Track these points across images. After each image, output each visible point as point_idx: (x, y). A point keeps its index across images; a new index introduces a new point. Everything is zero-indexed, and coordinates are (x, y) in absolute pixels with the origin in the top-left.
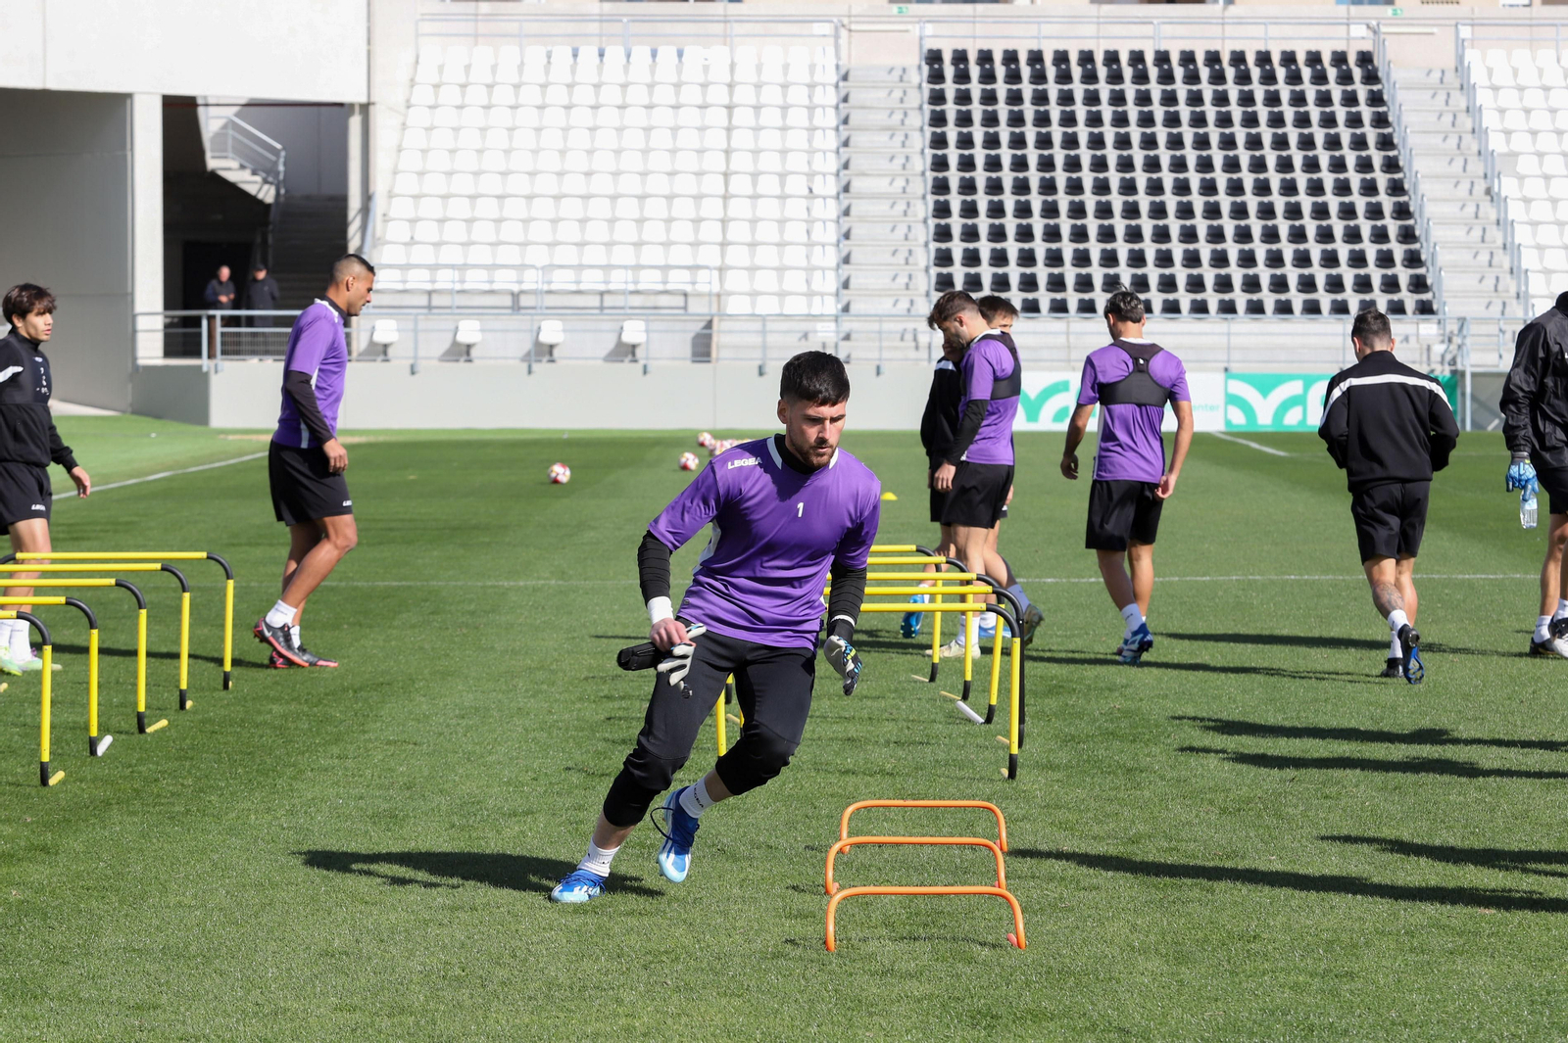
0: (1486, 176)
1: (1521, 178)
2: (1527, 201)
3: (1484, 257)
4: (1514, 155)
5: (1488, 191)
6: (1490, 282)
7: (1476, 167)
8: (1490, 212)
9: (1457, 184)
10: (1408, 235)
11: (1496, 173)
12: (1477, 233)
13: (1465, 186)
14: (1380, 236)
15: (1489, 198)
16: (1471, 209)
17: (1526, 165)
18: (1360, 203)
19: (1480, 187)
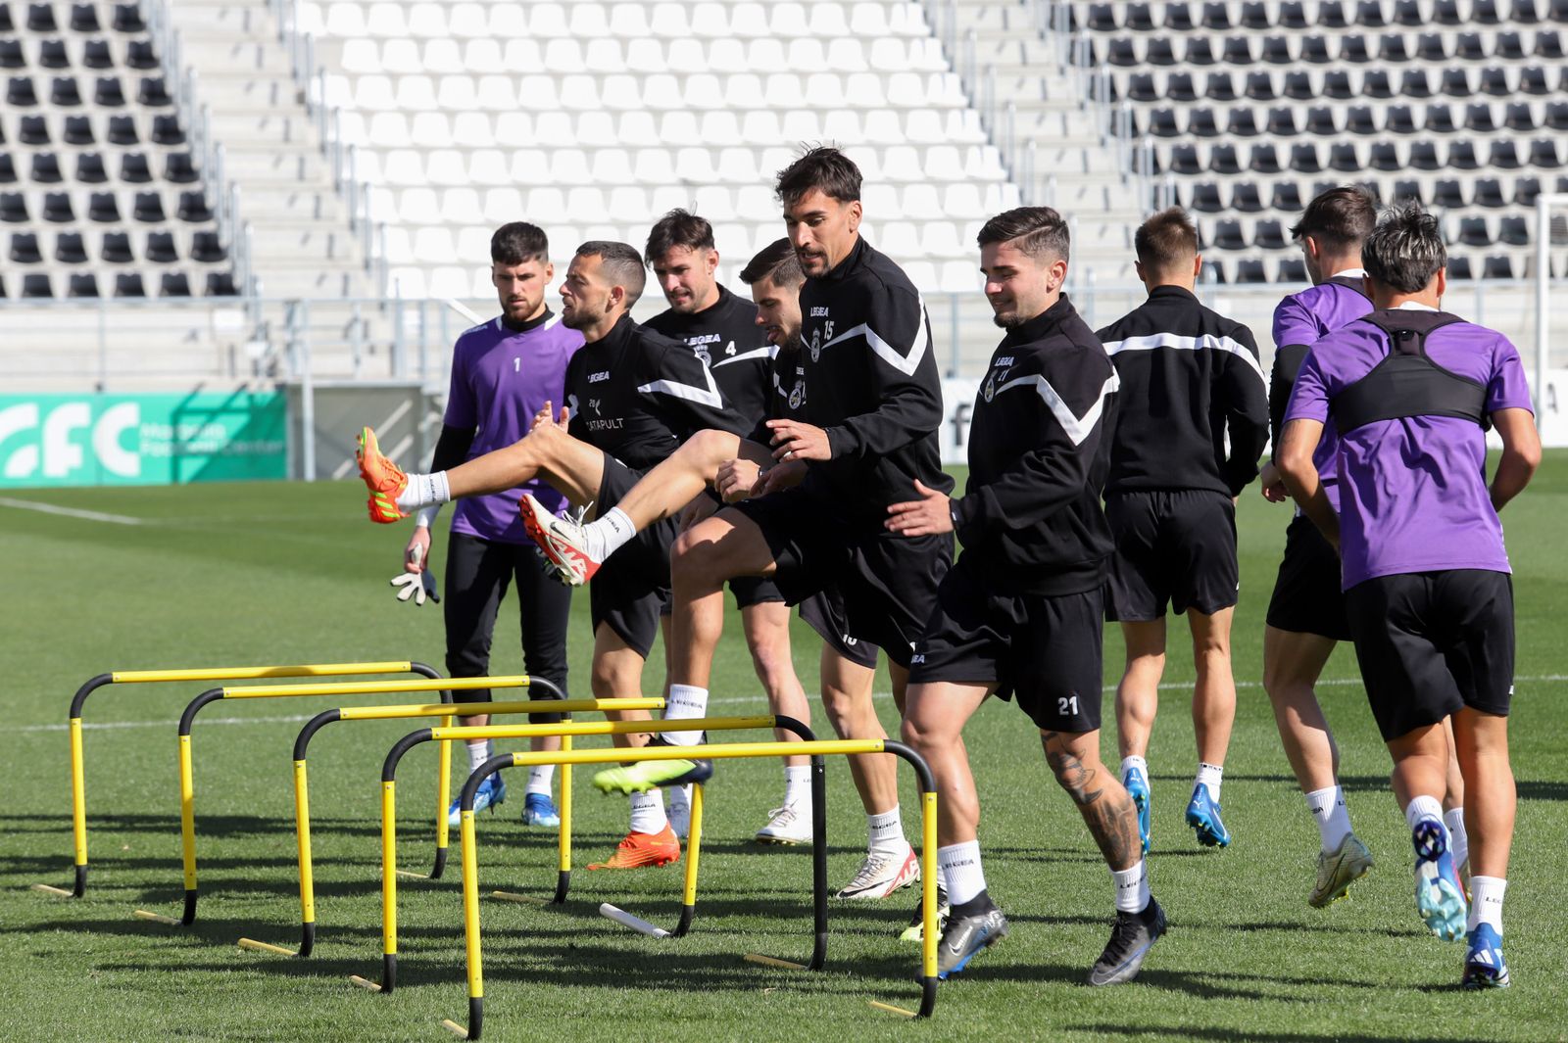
0: (295, 75)
1: (353, 78)
2: (367, 114)
3: (305, 204)
4: (337, 41)
5: (301, 98)
6: (318, 245)
7: (278, 61)
8: (307, 132)
9: (249, 87)
10: (181, 170)
11: (315, 69)
12: (290, 166)
13: (262, 91)
14: (137, 170)
15: (302, 109)
16: (276, 128)
17: (356, 55)
18: (100, 120)
19: (287, 93)
